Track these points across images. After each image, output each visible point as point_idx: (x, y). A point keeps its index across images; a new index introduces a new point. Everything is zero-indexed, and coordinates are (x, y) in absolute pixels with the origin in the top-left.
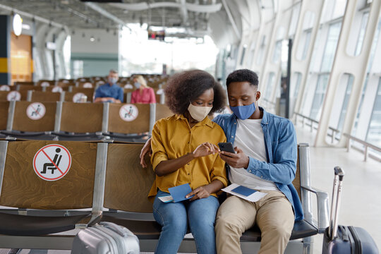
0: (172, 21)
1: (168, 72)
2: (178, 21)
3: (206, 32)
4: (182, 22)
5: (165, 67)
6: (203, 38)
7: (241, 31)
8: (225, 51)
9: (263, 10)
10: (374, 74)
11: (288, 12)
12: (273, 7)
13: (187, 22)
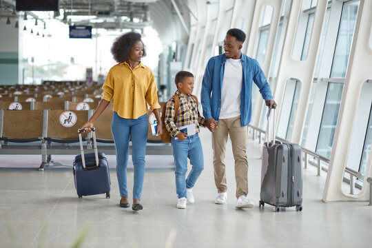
0: (97, 8)
1: (95, 78)
4: (113, 10)
5: (89, 71)
6: (142, 30)
7: (189, 26)
8: (170, 48)
9: (209, 6)
10: (322, 80)
11: (230, 12)
12: (218, 3)
13: (119, 9)
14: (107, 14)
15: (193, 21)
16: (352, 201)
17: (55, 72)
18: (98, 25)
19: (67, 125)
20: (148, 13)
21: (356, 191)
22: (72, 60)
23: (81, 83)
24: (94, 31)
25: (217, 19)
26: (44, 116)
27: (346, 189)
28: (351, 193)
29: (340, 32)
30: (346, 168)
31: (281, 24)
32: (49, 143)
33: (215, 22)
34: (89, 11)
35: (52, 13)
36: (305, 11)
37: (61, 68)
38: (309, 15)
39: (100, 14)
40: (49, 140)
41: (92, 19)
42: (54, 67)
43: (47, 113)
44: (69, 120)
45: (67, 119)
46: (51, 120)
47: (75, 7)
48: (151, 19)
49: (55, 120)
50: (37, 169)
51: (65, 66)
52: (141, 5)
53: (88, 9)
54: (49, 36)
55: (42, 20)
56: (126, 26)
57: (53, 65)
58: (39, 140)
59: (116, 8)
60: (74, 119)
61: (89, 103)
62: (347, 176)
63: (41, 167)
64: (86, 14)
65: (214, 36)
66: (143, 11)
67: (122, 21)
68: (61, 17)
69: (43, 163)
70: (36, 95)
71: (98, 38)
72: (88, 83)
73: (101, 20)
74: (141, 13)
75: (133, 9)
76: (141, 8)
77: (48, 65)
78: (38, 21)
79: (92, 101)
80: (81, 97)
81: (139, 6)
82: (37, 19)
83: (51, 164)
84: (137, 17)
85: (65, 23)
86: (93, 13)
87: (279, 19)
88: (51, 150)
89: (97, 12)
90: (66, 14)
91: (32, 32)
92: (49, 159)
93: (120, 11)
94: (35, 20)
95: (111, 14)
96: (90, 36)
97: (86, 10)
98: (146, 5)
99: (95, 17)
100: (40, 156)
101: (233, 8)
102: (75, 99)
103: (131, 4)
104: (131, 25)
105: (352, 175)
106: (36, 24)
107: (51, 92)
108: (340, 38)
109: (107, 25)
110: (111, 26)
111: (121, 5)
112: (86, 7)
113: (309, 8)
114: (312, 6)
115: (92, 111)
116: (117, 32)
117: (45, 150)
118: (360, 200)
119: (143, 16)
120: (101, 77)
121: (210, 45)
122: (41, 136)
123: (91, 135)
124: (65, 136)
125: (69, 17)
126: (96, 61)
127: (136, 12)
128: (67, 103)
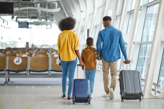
0: (31, 15)
1: (30, 46)
2: (35, 15)
3: (53, 22)
4: (38, 16)
5: (27, 43)
6: (51, 25)
9: (82, 13)
10: (137, 43)
11: (92, 15)
12: (86, 11)
13: (40, 16)
14: (35, 18)
16: (157, 98)
17: (12, 45)
18: (31, 23)
19: (17, 64)
20: (54, 17)
21: (158, 94)
22: (20, 39)
24: (29, 26)
25: (86, 18)
26: (6, 59)
27: (153, 93)
28: (155, 94)
30: (153, 83)
31: (116, 19)
32: (9, 72)
33: (85, 20)
34: (27, 16)
35: (11, 17)
36: (128, 12)
37: (15, 43)
38: (130, 14)
39: (33, 18)
41: (29, 20)
42: (12, 43)
43: (8, 58)
44: (18, 61)
46: (9, 61)
47: (21, 14)
48: (55, 20)
49: (11, 61)
50: (3, 85)
51: (17, 42)
52: (51, 13)
53: (27, 15)
54: (10, 28)
55: (6, 21)
56: (44, 23)
57: (11, 42)
58: (4, 71)
59: (39, 15)
60: (21, 61)
61: (28, 55)
62: (153, 87)
63: (5, 84)
64: (26, 18)
65: (84, 27)
66: (52, 17)
67: (42, 22)
69: (6, 82)
70: (3, 52)
71: (31, 29)
72: (27, 48)
73: (32, 21)
74: (51, 18)
75: (47, 15)
76: (50, 15)
77: (9, 42)
78: (4, 21)
79: (29, 54)
80: (24, 53)
81: (50, 14)
83: (9, 83)
84: (49, 19)
85: (16, 22)
86: (29, 18)
87: (116, 16)
88: (9, 76)
89: (31, 17)
91: (2, 26)
92: (9, 80)
93: (41, 16)
94: (3, 21)
95: (37, 18)
96: (28, 28)
97: (26, 16)
98: (53, 13)
100: (4, 79)
101: (93, 13)
102: (21, 53)
103: (47, 13)
104: (46, 23)
105: (155, 86)
106: (4, 23)
107: (10, 51)
109: (35, 23)
110: (37, 23)
111: (42, 14)
112: (26, 15)
113: (130, 10)
114: (132, 10)
115: (29, 57)
116: (40, 26)
117: (7, 75)
118: (160, 97)
119: (51, 19)
120: (33, 45)
121: (82, 31)
122: (5, 69)
123: (29, 68)
124: (16, 69)
125: (18, 19)
126: (30, 39)
127: (49, 17)
128: (17, 55)
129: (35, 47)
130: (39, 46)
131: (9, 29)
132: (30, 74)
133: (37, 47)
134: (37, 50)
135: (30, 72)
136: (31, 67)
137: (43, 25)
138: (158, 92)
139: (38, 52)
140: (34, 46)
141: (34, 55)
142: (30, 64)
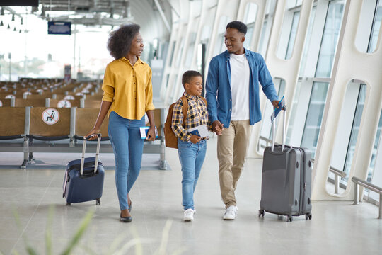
0: (77, 3)
2: (87, 4)
3: (125, 19)
7: (171, 23)
8: (151, 46)
9: (192, 3)
10: (307, 79)
11: (213, 10)
13: (98, 5)
14: (86, 9)
15: (175, 18)
16: (337, 200)
17: (31, 69)
18: (77, 21)
19: (50, 122)
20: (129, 9)
21: (341, 191)
22: (50, 56)
23: (59, 80)
24: (73, 27)
25: (200, 16)
26: (27, 113)
27: (330, 188)
28: (336, 192)
29: (326, 31)
30: (331, 168)
31: (265, 23)
32: (31, 140)
33: (198, 19)
34: (69, 6)
36: (290, 10)
37: (37, 65)
38: (295, 13)
39: (79, 9)
40: (31, 137)
41: (71, 15)
42: (30, 64)
43: (29, 110)
44: (51, 117)
45: (50, 116)
46: (33, 117)
47: (54, 2)
48: (132, 15)
49: (37, 118)
50: (19, 167)
51: (41, 63)
52: (122, 1)
53: (67, 4)
54: (26, 31)
55: (19, 15)
56: (105, 22)
57: (29, 61)
58: (22, 137)
59: (96, 4)
60: (57, 116)
61: (70, 101)
62: (332, 176)
63: (23, 164)
64: (66, 9)
65: (196, 34)
66: (124, 7)
67: (102, 17)
68: (40, 12)
69: (25, 161)
70: (15, 92)
71: (77, 34)
72: (66, 81)
73: (79, 16)
74: (121, 9)
75: (113, 5)
76: (121, 4)
77: (25, 62)
78: (15, 16)
79: (73, 98)
80: (62, 95)
81: (119, 2)
82: (13, 14)
83: (33, 162)
84: (117, 13)
85: (43, 18)
86: (72, 9)
87: (264, 17)
88: (33, 148)
89: (76, 8)
90: (44, 10)
91: (9, 27)
92: (31, 157)
93: (100, 7)
94: (12, 15)
95: (91, 10)
96: (69, 33)
97: (65, 6)
98: (126, 1)
99: (73, 12)
100: (23, 153)
101: (216, 5)
102: (55, 96)
104: (111, 21)
105: (337, 175)
106: (13, 19)
107: (30, 90)
108: (326, 37)
109: (86, 21)
110: (90, 21)
111: (101, 1)
112: (65, 2)
113: (294, 6)
114: (298, 5)
115: (75, 108)
116: (96, 28)
117: (27, 147)
118: (344, 199)
119: (123, 12)
120: (80, 74)
121: (192, 44)
122: (24, 133)
123: (73, 133)
124: (47, 134)
125: (47, 13)
126: (74, 58)
127: (116, 8)
128: (48, 100)
129: (86, 78)
130: (94, 74)
131: (26, 34)
132: (76, 145)
133: (89, 78)
134: (89, 86)
135: (75, 141)
136: (79, 129)
137: (104, 27)
138: (343, 187)
139: (93, 94)
140: (84, 76)
141: (85, 101)
142: (77, 123)
